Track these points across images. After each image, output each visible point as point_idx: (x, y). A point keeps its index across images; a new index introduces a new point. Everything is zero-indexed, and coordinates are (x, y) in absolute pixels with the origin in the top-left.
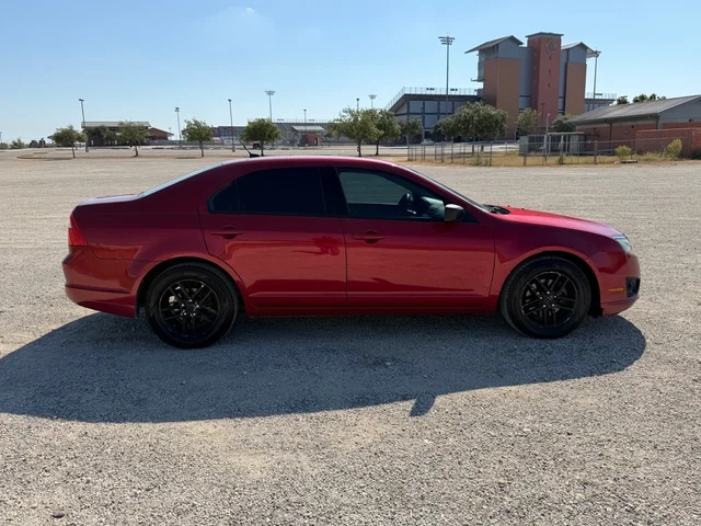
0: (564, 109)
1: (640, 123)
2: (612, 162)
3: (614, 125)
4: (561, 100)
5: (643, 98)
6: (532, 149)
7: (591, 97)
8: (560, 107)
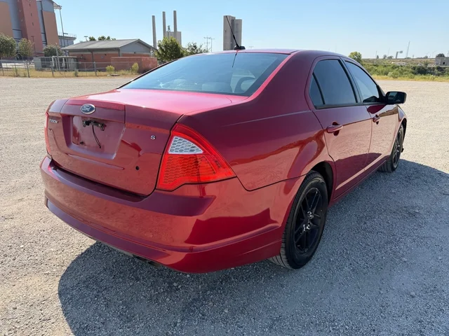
0: (46, 41)
1: (109, 52)
2: (106, 76)
3: (94, 53)
4: (43, 35)
5: (103, 38)
6: (44, 66)
7: (61, 35)
8: (43, 39)
